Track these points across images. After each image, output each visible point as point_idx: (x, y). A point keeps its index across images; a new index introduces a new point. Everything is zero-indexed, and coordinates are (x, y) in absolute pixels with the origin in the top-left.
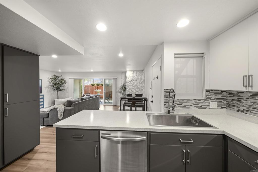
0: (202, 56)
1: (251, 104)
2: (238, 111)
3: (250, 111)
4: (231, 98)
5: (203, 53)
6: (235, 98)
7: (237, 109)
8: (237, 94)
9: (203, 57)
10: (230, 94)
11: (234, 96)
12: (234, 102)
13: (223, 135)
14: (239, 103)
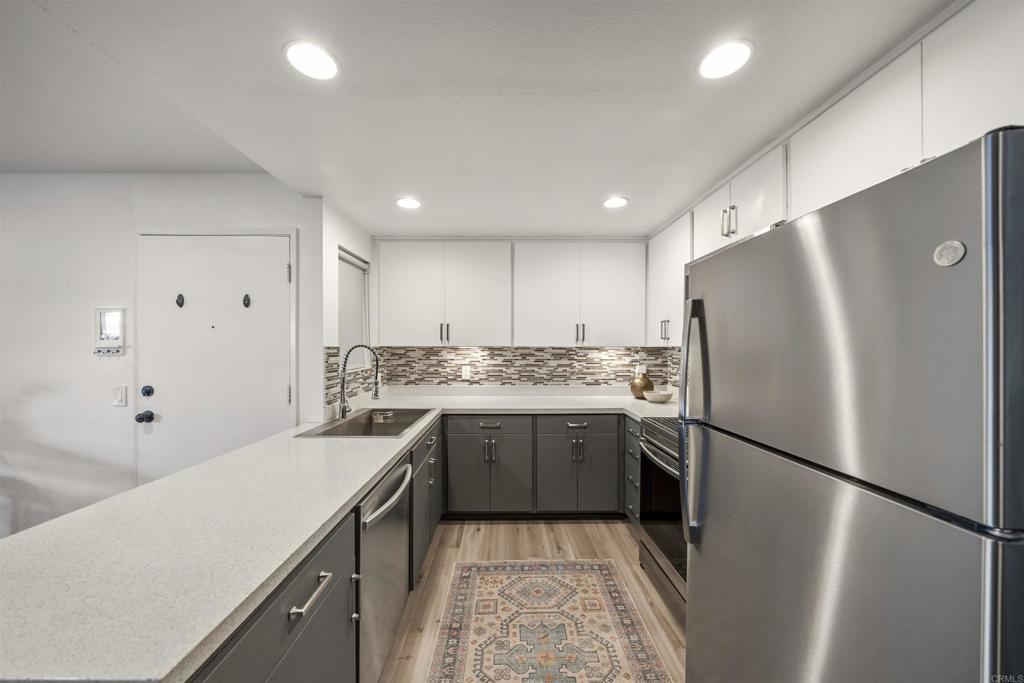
0: (363, 267)
1: (424, 368)
2: (407, 384)
3: (423, 379)
4: (395, 363)
5: (366, 263)
6: (403, 361)
7: (404, 380)
8: (405, 354)
9: (364, 270)
10: (393, 354)
11: (400, 358)
12: (400, 369)
13: (444, 416)
14: (408, 369)
